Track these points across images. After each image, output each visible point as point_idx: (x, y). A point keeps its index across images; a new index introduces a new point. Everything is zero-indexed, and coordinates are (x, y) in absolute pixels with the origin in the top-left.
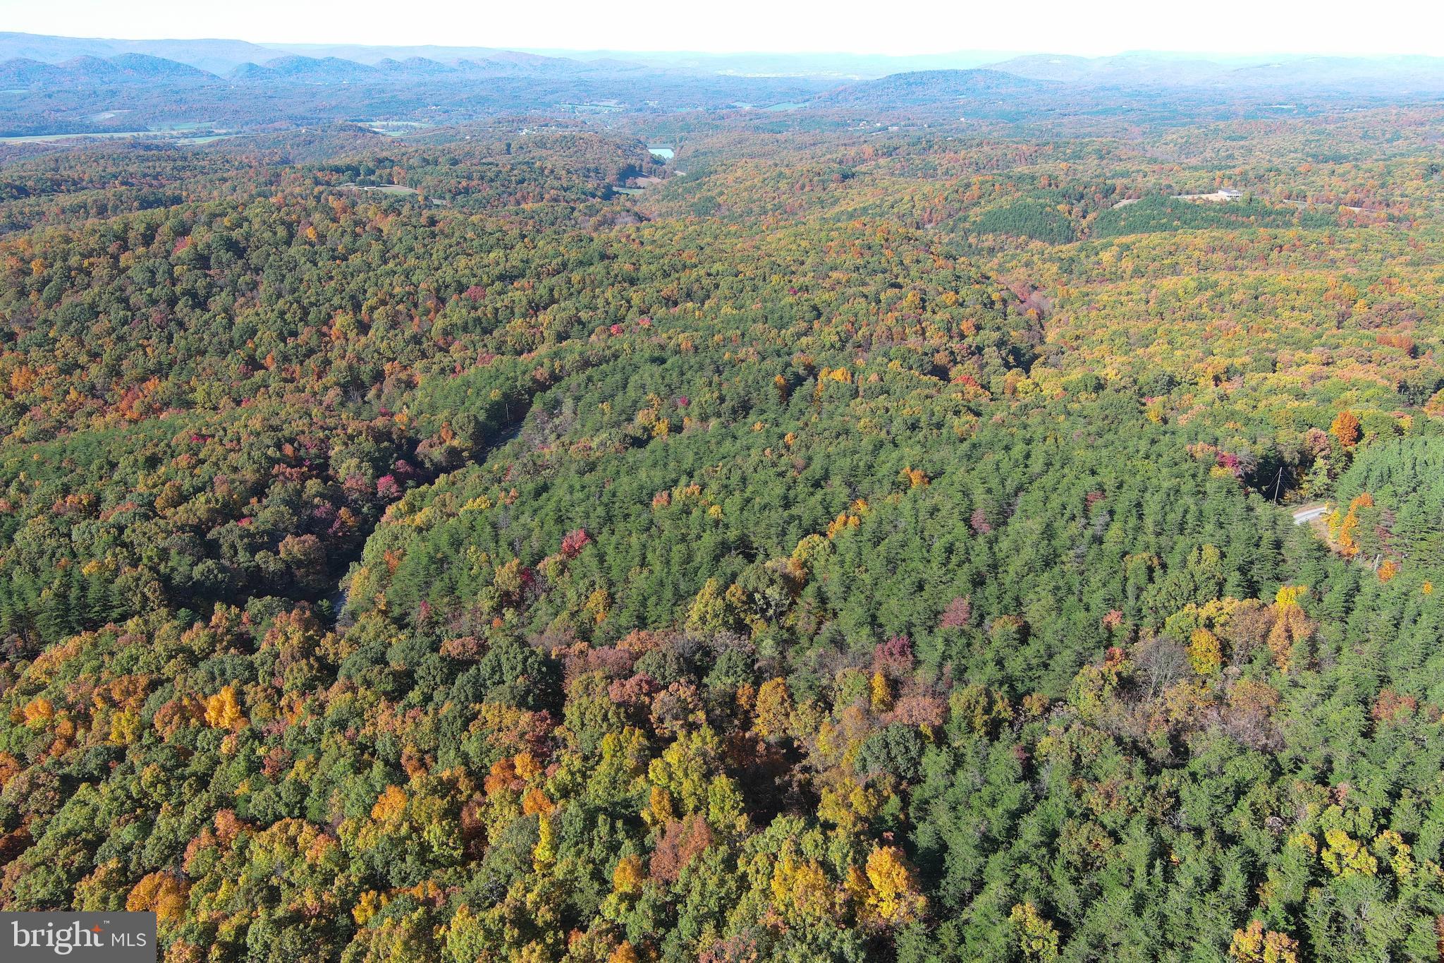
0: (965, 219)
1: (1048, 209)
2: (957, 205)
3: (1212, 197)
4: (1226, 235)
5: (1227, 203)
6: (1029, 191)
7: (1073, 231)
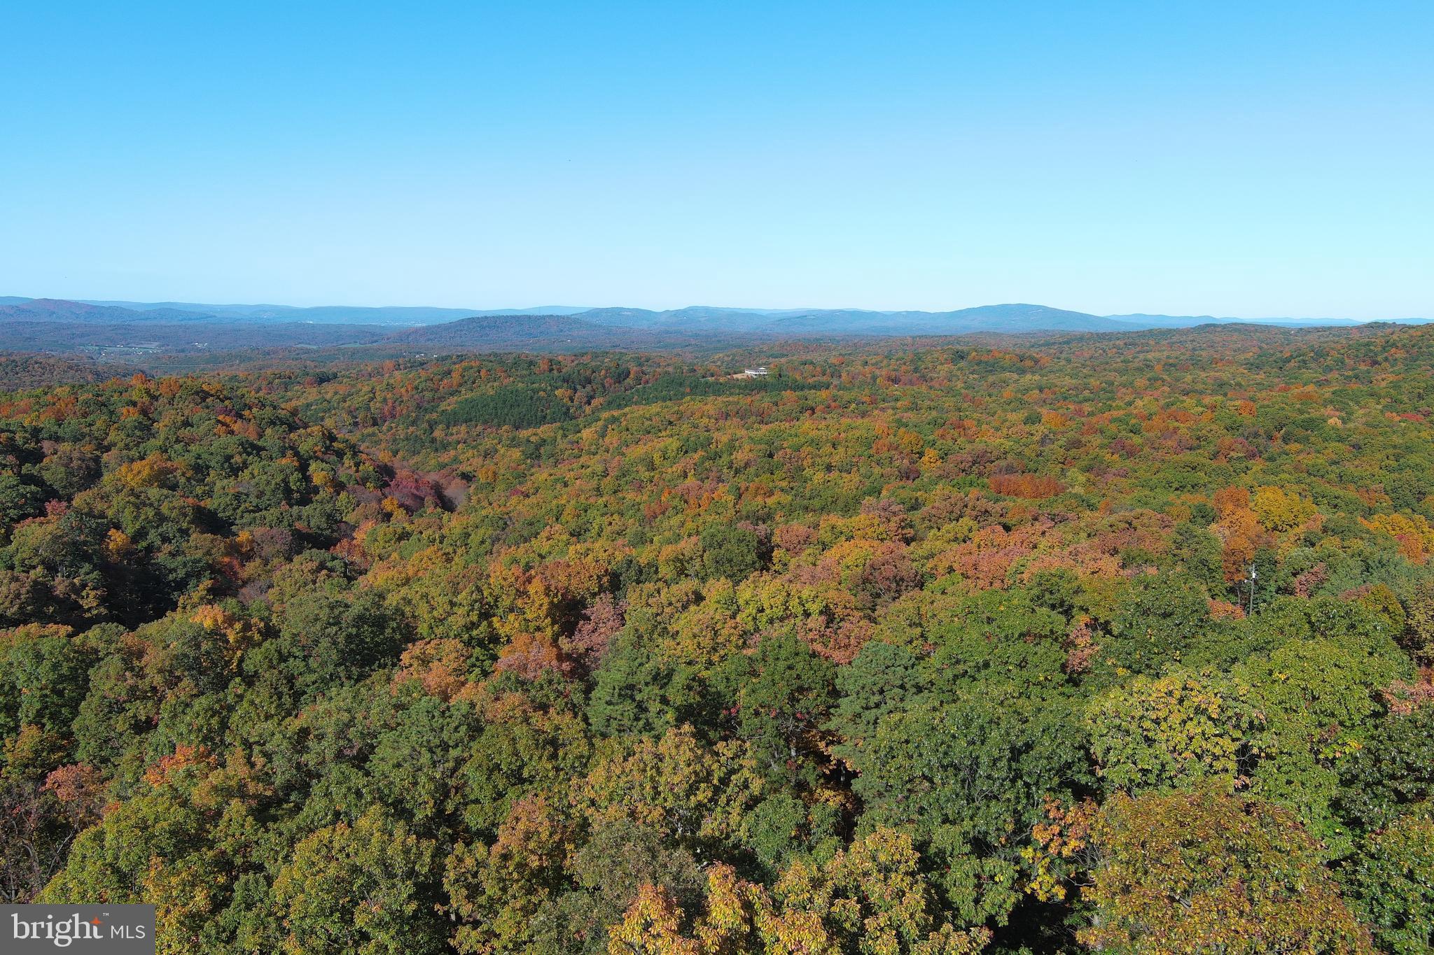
0: (433, 409)
1: (542, 394)
2: (428, 395)
3: (739, 376)
4: (744, 401)
5: (754, 380)
6: (522, 376)
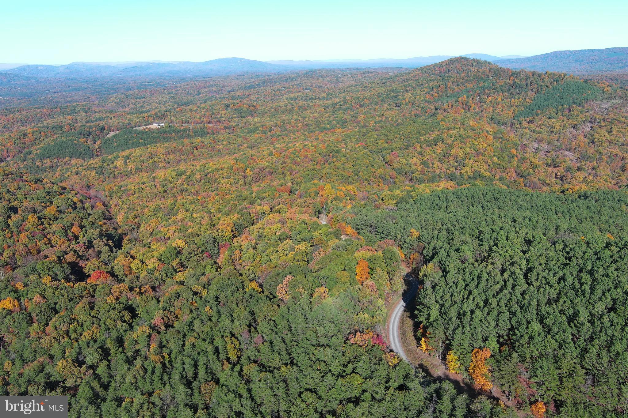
0: (30, 153)
1: (75, 142)
2: (22, 146)
3: (151, 126)
4: (171, 145)
6: (61, 134)
7: (92, 151)
